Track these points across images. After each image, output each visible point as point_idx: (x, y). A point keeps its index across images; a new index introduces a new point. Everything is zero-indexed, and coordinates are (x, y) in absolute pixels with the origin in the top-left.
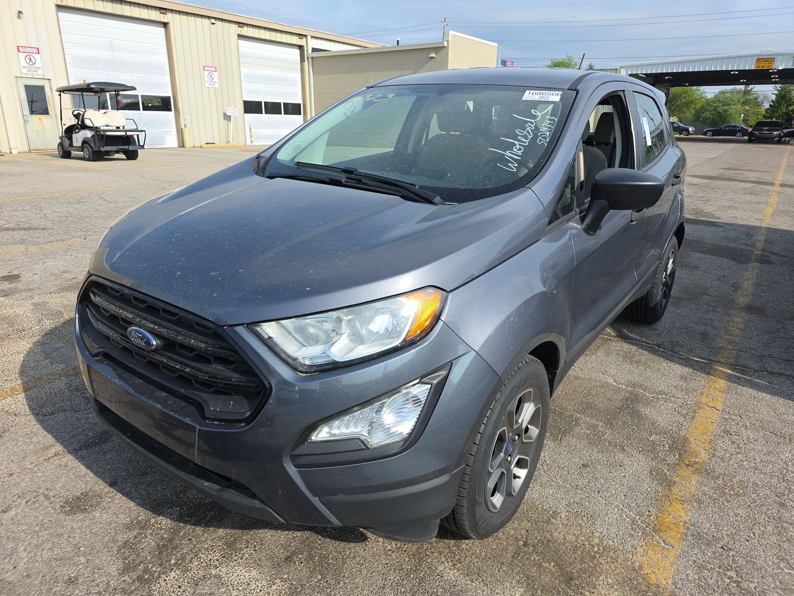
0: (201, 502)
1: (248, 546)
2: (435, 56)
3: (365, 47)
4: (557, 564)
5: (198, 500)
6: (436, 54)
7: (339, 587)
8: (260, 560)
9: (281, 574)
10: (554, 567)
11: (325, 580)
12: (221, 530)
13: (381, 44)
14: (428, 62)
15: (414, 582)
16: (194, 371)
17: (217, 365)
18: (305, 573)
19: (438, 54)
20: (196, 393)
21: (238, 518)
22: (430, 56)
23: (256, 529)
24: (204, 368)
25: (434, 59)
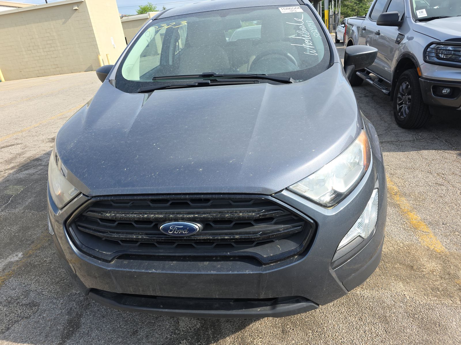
0: (195, 329)
1: (254, 338)
2: (77, 8)
3: (19, 7)
4: (400, 264)
5: (192, 329)
6: (78, 7)
7: (326, 331)
8: (270, 342)
9: (290, 343)
10: (400, 265)
11: (315, 331)
12: (228, 338)
13: (30, 4)
14: (74, 13)
15: (356, 306)
16: (243, 236)
17: (260, 224)
18: (301, 334)
19: (80, 7)
20: (241, 251)
21: (229, 326)
22: (74, 8)
23: (247, 326)
24: (251, 230)
25: (78, 10)
